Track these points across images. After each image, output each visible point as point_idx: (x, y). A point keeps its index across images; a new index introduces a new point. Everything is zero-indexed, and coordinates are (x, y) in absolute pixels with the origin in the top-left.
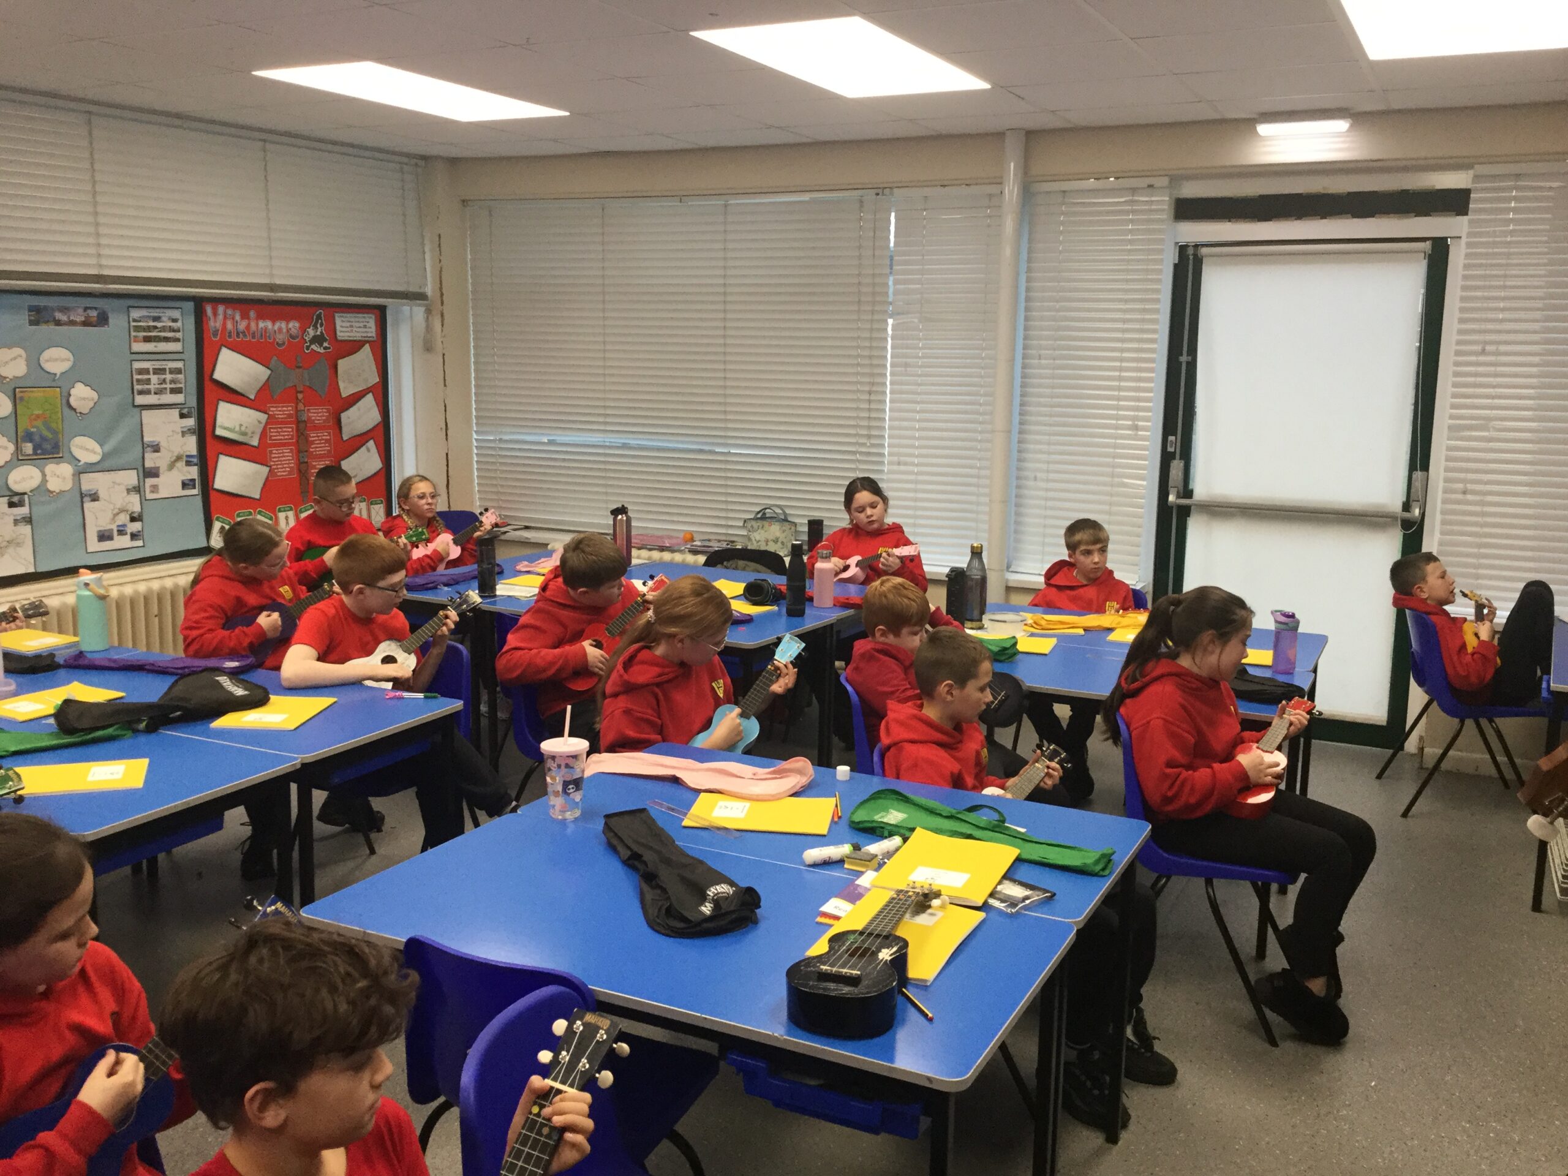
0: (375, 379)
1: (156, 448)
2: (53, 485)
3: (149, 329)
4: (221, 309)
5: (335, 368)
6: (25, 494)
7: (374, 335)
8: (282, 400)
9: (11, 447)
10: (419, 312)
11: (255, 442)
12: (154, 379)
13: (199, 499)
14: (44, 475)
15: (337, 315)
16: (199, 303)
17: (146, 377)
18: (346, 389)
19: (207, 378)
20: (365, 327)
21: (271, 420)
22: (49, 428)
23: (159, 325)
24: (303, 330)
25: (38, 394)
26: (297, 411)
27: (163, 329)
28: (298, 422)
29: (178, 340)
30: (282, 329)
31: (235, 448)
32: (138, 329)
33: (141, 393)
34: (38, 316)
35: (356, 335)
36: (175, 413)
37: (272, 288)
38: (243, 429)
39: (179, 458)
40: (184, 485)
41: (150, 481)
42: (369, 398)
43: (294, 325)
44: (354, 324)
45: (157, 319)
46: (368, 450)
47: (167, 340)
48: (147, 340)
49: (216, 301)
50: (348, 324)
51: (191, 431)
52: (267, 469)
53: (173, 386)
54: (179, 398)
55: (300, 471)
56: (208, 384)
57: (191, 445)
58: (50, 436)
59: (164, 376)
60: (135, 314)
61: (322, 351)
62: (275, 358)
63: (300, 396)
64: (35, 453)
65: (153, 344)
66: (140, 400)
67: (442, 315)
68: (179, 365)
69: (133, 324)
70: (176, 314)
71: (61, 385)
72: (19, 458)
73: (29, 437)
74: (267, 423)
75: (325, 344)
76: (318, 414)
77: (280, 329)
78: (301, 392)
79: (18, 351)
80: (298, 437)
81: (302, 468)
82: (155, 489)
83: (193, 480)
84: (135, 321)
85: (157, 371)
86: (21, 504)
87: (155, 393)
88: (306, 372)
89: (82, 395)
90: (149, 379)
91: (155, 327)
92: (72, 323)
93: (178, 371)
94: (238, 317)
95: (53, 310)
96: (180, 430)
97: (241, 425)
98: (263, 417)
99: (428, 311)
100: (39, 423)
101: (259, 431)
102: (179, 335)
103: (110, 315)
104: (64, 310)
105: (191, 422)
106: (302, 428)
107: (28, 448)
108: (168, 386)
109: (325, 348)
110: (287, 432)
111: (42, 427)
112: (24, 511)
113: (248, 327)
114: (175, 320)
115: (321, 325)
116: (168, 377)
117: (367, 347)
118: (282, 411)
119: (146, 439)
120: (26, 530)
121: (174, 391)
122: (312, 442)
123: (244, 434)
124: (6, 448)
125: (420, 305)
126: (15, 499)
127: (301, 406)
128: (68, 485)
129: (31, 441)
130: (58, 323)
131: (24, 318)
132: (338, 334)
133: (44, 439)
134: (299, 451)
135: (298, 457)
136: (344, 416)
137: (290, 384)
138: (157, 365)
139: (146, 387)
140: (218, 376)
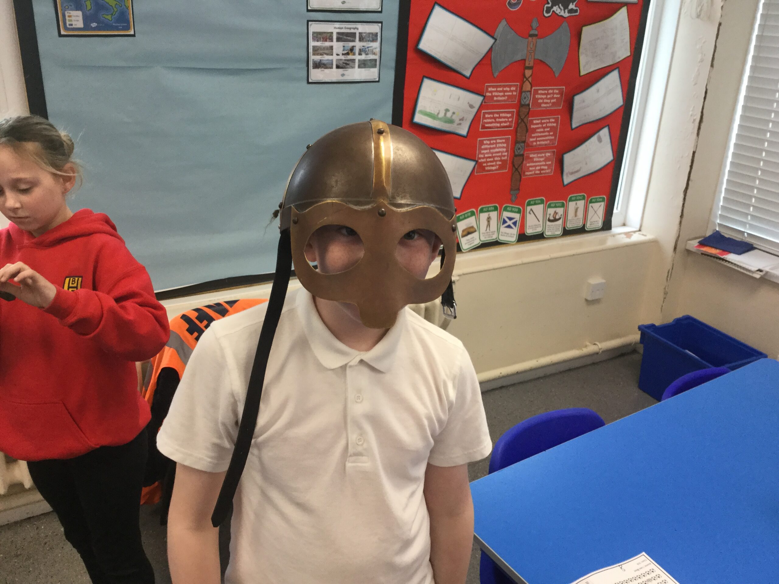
0: (624, 52)
5: (578, 36)
8: (504, 78)
11: (464, 131)
12: (338, 47)
17: (327, 44)
18: (588, 64)
19: (411, 46)
21: (487, 104)
26: (521, 92)
28: (520, 105)
33: (318, 65)
38: (449, 115)
42: (614, 76)
46: (600, 140)
52: (474, 162)
53: (363, 57)
54: (370, 73)
55: (513, 163)
56: (410, 54)
59: (351, 44)
61: (566, 15)
62: (504, 23)
63: (528, 73)
66: (317, 75)
68: (375, 28)
74: (481, 107)
75: (572, 6)
76: (546, 97)
78: (529, 68)
80: (517, 124)
81: (517, 162)
85: (342, 37)
87: (338, 67)
88: (540, 42)
90: (331, 48)
93: (373, 37)
97: (447, 110)
98: (477, 100)
101: (470, 117)
106: (524, 111)
108: (357, 57)
109: (571, 11)
110: (505, 118)
116: (358, 45)
117: (624, 11)
118: (502, 93)
121: (363, 64)
122: (534, 131)
123: (451, 121)
127: (527, 86)
134: (516, 142)
135: (513, 149)
136: (577, 99)
137: (519, 57)
138: (345, 28)
139: (326, 57)
140: (425, 45)
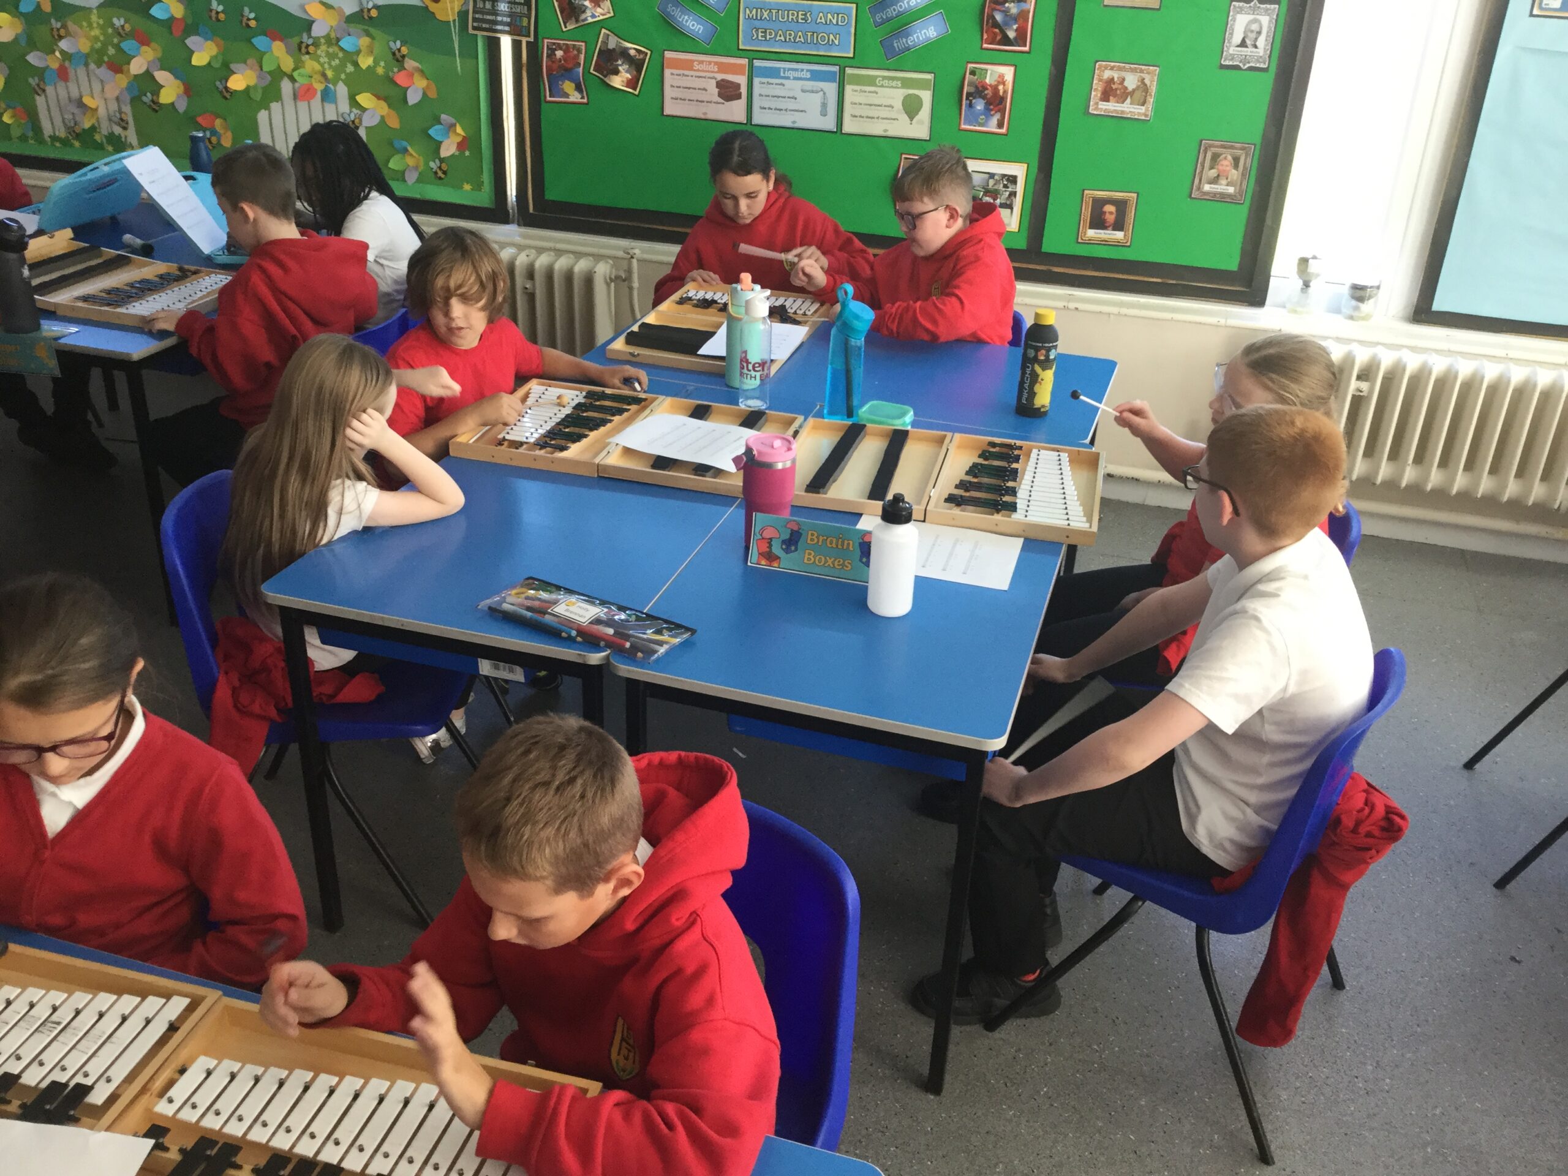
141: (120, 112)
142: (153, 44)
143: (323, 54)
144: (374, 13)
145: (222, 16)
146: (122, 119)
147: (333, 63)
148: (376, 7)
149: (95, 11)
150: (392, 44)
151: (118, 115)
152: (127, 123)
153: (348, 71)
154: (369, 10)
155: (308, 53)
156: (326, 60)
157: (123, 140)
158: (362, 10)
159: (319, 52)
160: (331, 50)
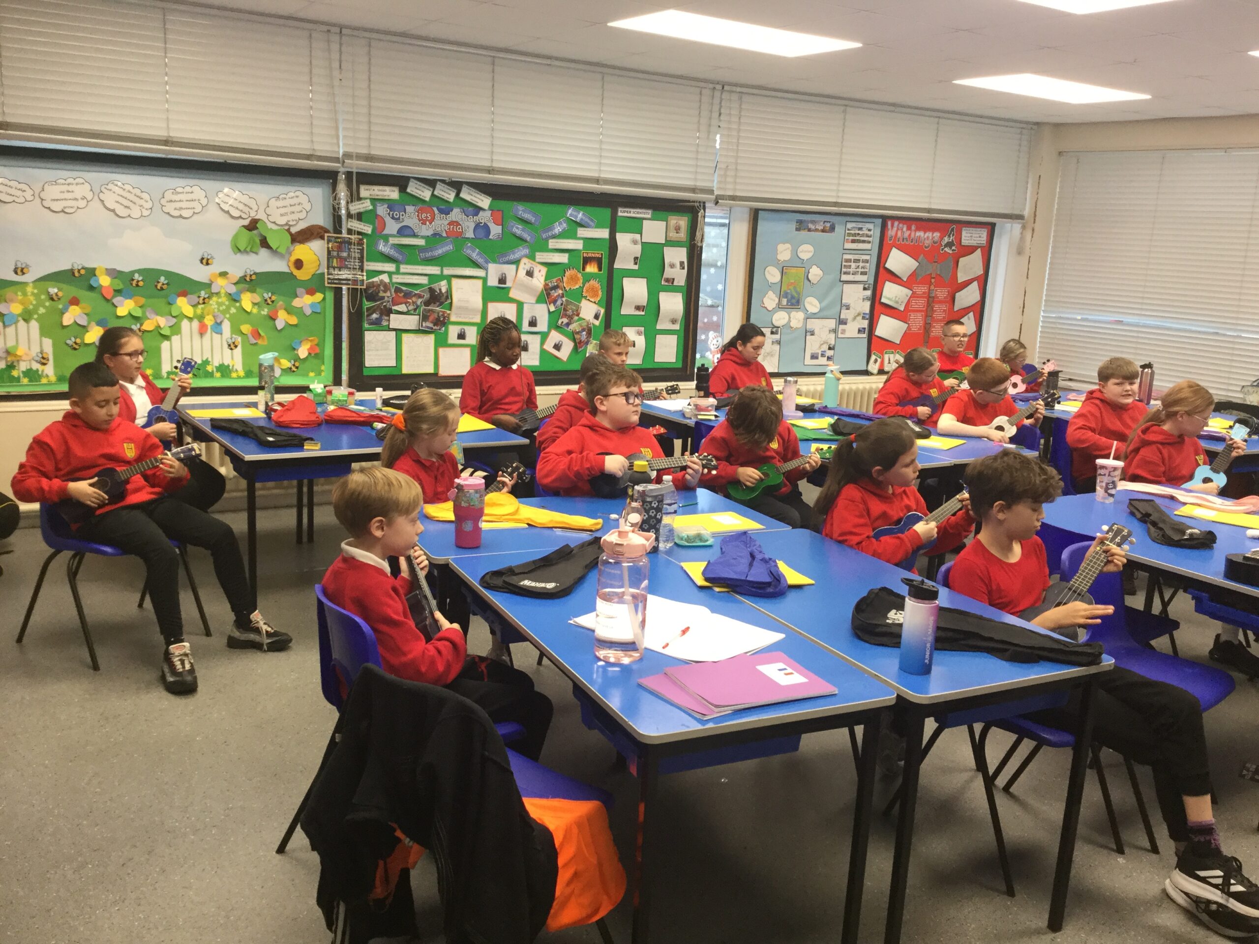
0: (980, 272)
1: (848, 308)
2: (794, 324)
3: (855, 235)
4: (896, 223)
5: (957, 263)
6: (778, 327)
7: (985, 242)
8: (922, 282)
9: (777, 300)
10: (1017, 227)
11: (902, 308)
12: (853, 265)
13: (866, 340)
14: (790, 317)
15: (964, 229)
16: (885, 219)
17: (849, 264)
18: (961, 278)
19: (882, 265)
20: (980, 237)
21: (914, 295)
22: (796, 292)
23: (861, 232)
24: (942, 238)
25: (793, 271)
26: (929, 290)
27: (863, 235)
28: (929, 297)
29: (869, 242)
30: (928, 237)
31: (890, 310)
32: (849, 235)
33: (845, 273)
34: (801, 226)
35: (973, 243)
36: (861, 286)
37: (929, 211)
38: (897, 299)
39: (859, 314)
40: (860, 331)
41: (842, 327)
42: (975, 285)
43: (937, 235)
44: (974, 235)
45: (860, 229)
46: (969, 318)
47: (864, 242)
48: (853, 241)
49: (894, 218)
50: (969, 235)
51: (867, 299)
52: (907, 325)
53: (863, 270)
54: (864, 278)
55: (925, 328)
56: (881, 269)
57: (866, 307)
58: (796, 295)
59: (858, 264)
60: (849, 226)
61: (951, 252)
62: (922, 256)
63: (933, 280)
64: (787, 305)
65: (856, 244)
66: (844, 278)
67: (1033, 230)
68: (868, 257)
69: (847, 232)
70: (871, 226)
71: (804, 266)
72: (780, 307)
73: (786, 295)
74: (910, 297)
75: (953, 248)
76: (942, 293)
77: (928, 238)
78: (934, 278)
79: (788, 246)
80: (928, 306)
81: (927, 327)
82: (844, 331)
83: (864, 329)
84: (848, 230)
85: (857, 261)
86: (776, 333)
87: (853, 274)
88: (939, 265)
89: (815, 273)
90: (850, 266)
91: (859, 234)
92: (816, 230)
93: (867, 261)
94: (905, 229)
95: (808, 222)
96: (862, 298)
97: (896, 297)
98: (909, 292)
99: (1024, 227)
100: (791, 288)
101: (906, 301)
102: (870, 239)
103: (836, 226)
104: (813, 222)
105: (869, 293)
106: (931, 300)
107: (784, 301)
108: (860, 270)
109: (953, 250)
110: (921, 303)
111: (793, 290)
112: (777, 337)
113: (910, 235)
114: (870, 230)
115: (953, 235)
116: (861, 264)
117: (979, 250)
118: (921, 289)
119: (843, 301)
120: (777, 347)
121: (863, 273)
122: (935, 311)
123: (897, 302)
124: (774, 301)
125: (1019, 223)
126: (774, 330)
127: (932, 287)
128: (800, 325)
129: (786, 297)
130: (809, 230)
131: (794, 226)
132: (963, 241)
133: (793, 297)
134: (926, 316)
135: (925, 321)
136: (957, 295)
137: (928, 273)
138: (857, 257)
139: (848, 270)
140: (888, 265)
141: (42, 352)
142: (82, 304)
143: (214, 303)
144: (254, 277)
145: (141, 284)
146: (43, 358)
147: (221, 308)
148: (255, 274)
149: (31, 285)
150: (266, 295)
151: (40, 356)
152: (48, 360)
153: (231, 312)
154: (251, 276)
155: (204, 303)
156: (216, 306)
157: (40, 373)
158: (246, 276)
159: (211, 302)
160: (220, 300)
